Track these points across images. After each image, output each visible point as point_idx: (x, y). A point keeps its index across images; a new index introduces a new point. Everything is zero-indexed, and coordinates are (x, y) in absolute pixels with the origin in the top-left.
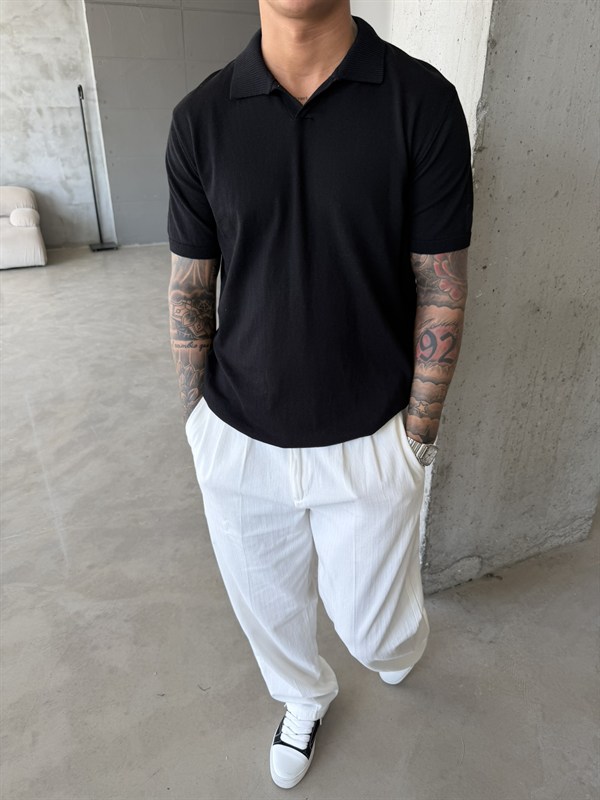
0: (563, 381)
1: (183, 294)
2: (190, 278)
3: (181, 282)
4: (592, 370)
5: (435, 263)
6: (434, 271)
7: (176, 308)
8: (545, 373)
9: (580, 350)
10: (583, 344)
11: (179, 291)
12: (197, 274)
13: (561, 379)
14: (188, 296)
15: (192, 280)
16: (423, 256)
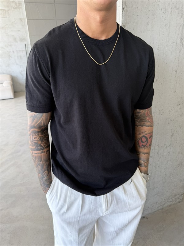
0: (166, 147)
1: (37, 130)
2: (41, 123)
3: (36, 125)
4: (177, 143)
5: (146, 112)
6: (145, 115)
7: (34, 137)
8: (159, 145)
9: (172, 136)
10: (173, 134)
11: (35, 129)
12: (44, 120)
13: (165, 147)
14: (39, 130)
15: (41, 124)
16: (142, 110)
